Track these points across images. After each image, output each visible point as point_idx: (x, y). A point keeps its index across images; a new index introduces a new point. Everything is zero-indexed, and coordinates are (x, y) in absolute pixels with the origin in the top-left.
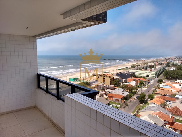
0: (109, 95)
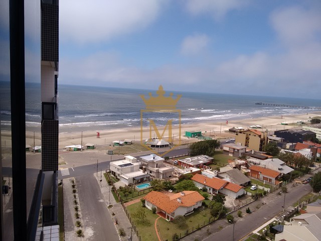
0: (252, 169)
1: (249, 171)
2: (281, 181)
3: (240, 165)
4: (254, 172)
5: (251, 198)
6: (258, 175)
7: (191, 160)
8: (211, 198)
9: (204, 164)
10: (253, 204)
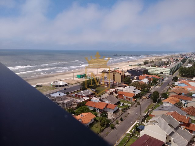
0: (119, 93)
1: (118, 95)
2: (135, 98)
4: (121, 95)
5: (121, 111)
6: (123, 97)
8: (99, 115)
10: (123, 115)
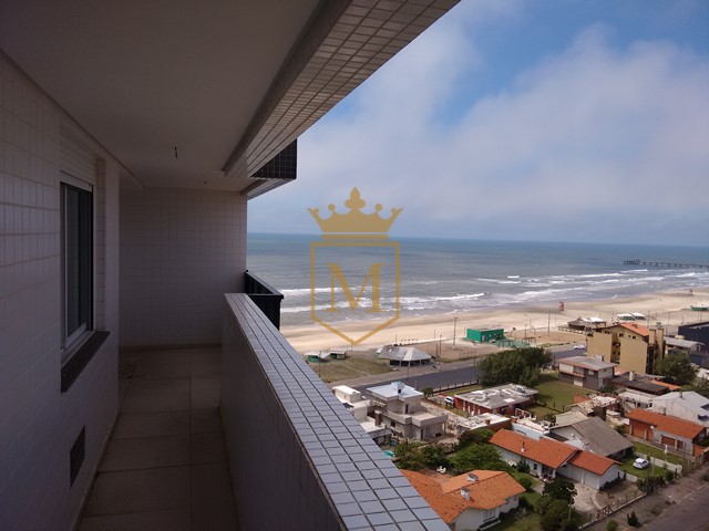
1: (626, 421)
2: (706, 446)
3: (605, 409)
4: (640, 425)
5: (636, 488)
6: (649, 431)
7: (484, 397)
8: (540, 489)
9: (517, 405)
10: (642, 503)
